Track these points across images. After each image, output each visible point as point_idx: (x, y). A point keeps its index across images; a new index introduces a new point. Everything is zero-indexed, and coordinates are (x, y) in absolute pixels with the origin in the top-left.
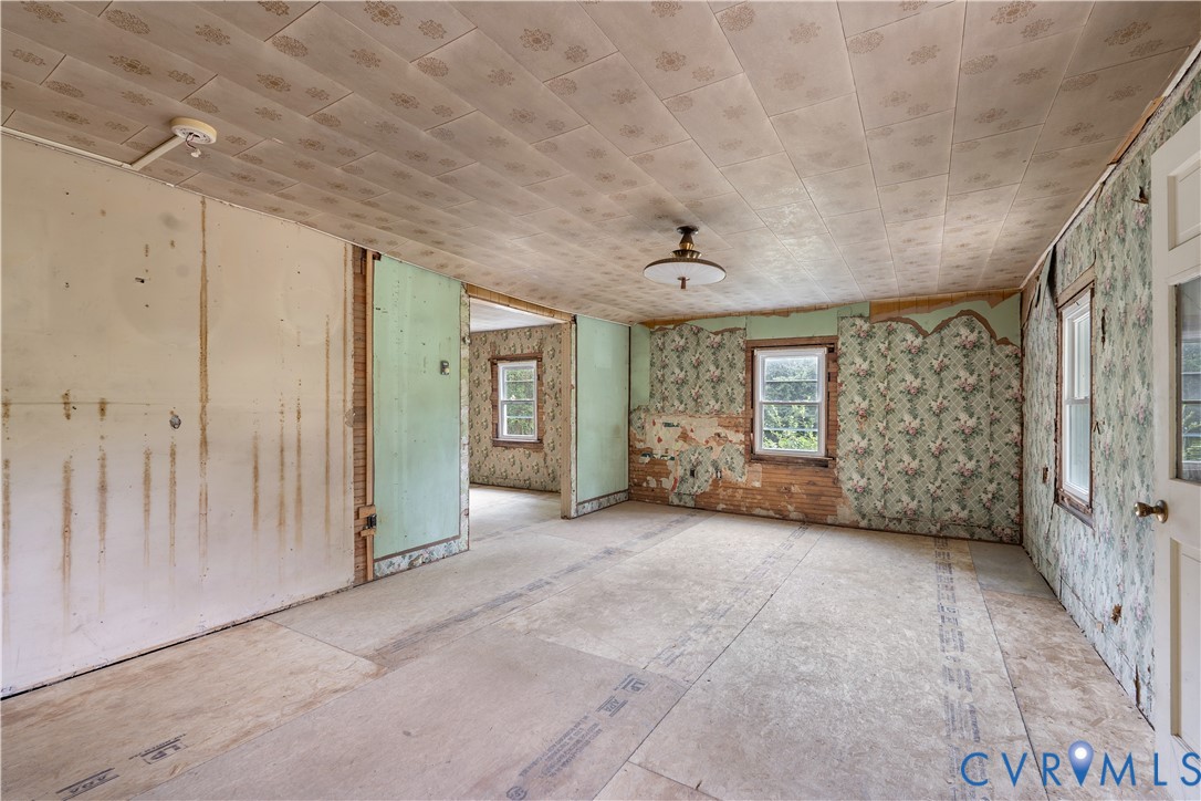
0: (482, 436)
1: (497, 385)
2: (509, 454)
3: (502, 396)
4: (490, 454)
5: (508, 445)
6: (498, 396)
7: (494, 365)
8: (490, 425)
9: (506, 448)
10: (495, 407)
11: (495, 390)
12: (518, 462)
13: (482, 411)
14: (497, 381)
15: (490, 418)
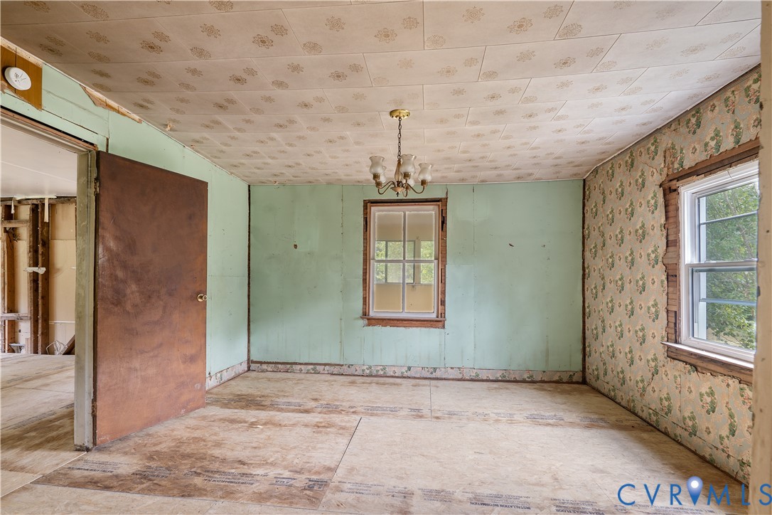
0: (649, 333)
1: (678, 231)
2: (703, 383)
3: (689, 256)
4: (662, 371)
5: (699, 363)
6: (678, 256)
7: (669, 192)
8: (663, 315)
9: (696, 368)
10: (672, 276)
11: (673, 243)
12: (721, 408)
13: (649, 284)
14: (677, 224)
15: (662, 301)
